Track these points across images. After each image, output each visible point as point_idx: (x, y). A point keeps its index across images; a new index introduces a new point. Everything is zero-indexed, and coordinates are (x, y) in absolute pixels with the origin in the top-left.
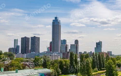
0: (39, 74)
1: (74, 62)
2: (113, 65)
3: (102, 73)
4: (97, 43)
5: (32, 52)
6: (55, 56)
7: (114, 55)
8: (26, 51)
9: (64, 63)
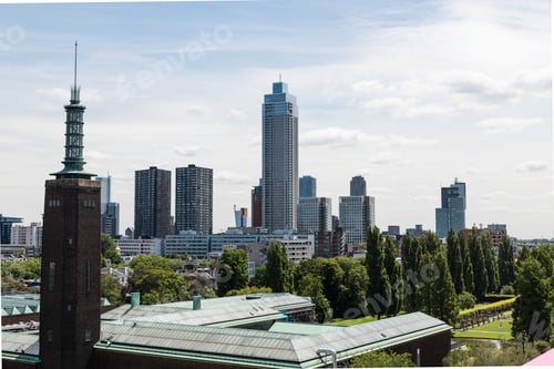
0: (282, 312)
1: (384, 270)
2: (541, 277)
3: (494, 312)
4: (444, 190)
5: (183, 232)
6: (291, 247)
7: (515, 239)
8: (158, 226)
9: (340, 271)
